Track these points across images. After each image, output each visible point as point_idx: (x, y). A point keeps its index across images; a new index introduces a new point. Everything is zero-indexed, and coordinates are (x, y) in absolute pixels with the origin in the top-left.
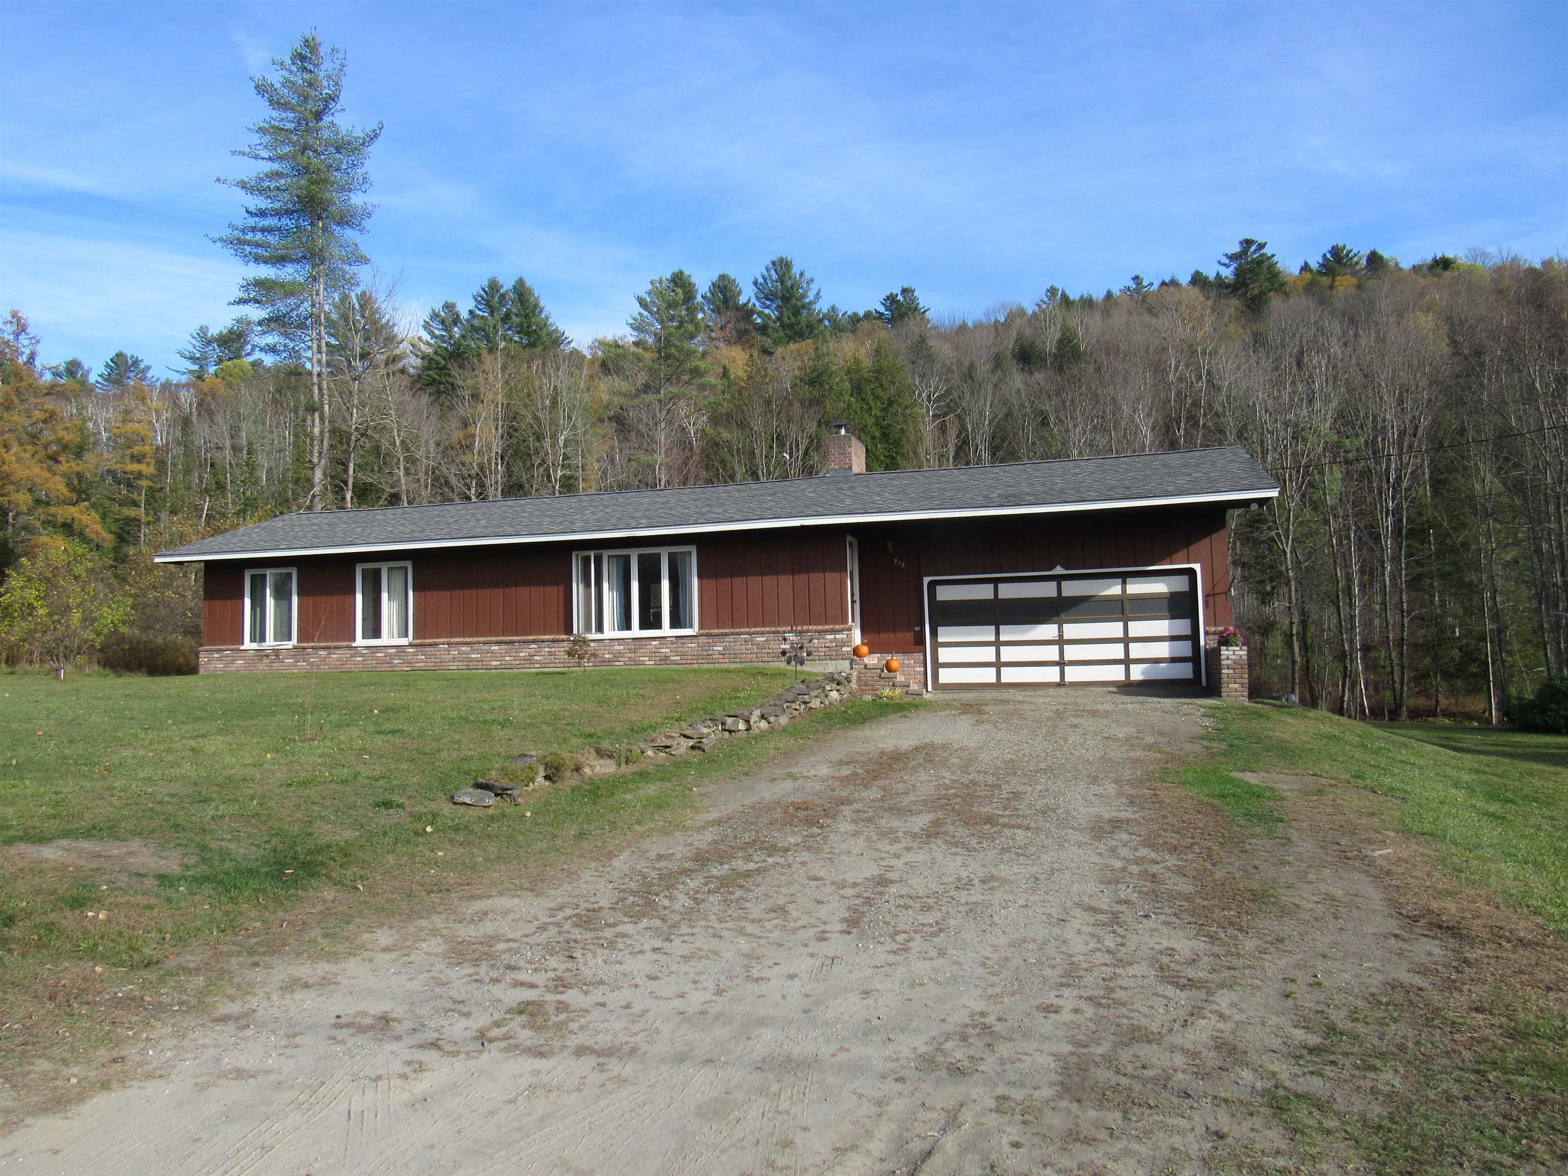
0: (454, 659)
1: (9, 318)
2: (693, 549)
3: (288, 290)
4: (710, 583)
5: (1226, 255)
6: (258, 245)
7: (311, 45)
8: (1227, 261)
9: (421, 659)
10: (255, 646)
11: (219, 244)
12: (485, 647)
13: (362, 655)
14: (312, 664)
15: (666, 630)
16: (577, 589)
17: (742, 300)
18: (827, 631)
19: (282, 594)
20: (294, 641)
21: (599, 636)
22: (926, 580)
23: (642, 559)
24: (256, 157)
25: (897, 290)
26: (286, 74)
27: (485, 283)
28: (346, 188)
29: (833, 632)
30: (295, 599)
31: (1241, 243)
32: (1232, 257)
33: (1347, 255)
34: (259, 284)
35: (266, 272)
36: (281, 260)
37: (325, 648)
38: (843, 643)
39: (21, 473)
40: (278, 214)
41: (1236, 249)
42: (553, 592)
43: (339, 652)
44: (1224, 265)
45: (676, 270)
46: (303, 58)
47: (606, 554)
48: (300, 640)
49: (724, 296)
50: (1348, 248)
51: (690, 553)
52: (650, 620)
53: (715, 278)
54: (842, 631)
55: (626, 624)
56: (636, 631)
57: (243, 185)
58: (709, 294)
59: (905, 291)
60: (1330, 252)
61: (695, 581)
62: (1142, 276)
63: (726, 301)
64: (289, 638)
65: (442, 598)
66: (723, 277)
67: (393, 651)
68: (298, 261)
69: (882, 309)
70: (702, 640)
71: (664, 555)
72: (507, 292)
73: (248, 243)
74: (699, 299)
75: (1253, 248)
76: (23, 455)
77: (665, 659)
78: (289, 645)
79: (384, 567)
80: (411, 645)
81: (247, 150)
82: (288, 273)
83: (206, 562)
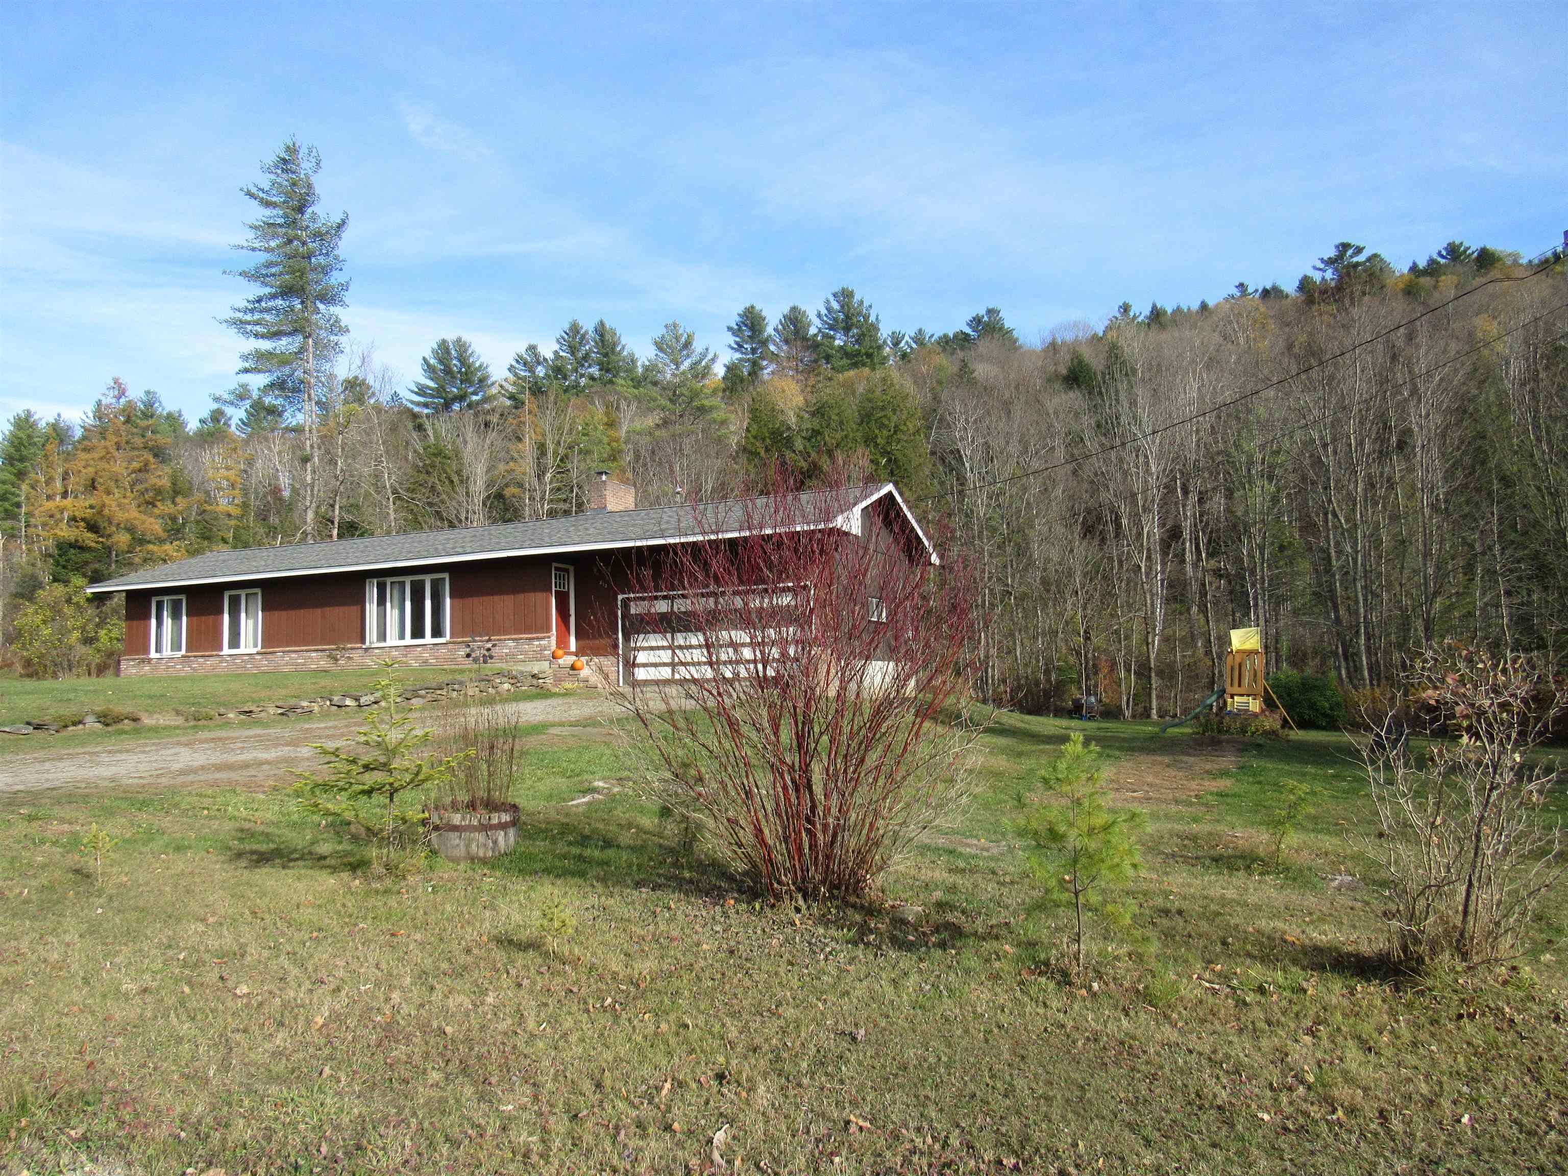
0: (287, 664)
1: (112, 384)
2: (446, 576)
3: (283, 360)
4: (458, 602)
5: (1322, 260)
6: (257, 323)
7: (292, 150)
8: (1322, 266)
9: (265, 664)
10: (158, 656)
11: (225, 325)
12: (308, 654)
13: (227, 661)
14: (193, 669)
15: (428, 639)
16: (372, 609)
17: (813, 331)
18: (533, 639)
19: (176, 616)
20: (183, 652)
21: (382, 645)
22: (620, 597)
23: (413, 583)
24: (254, 249)
25: (982, 312)
26: (273, 177)
27: (567, 327)
28: (325, 270)
29: (538, 639)
30: (184, 618)
31: (1337, 247)
32: (1330, 262)
33: (1465, 251)
34: (260, 356)
35: (265, 345)
36: (275, 335)
37: (202, 656)
38: (545, 648)
39: (120, 516)
40: (273, 297)
41: (1332, 253)
42: (354, 610)
43: (212, 659)
44: (1320, 269)
45: (748, 305)
46: (285, 161)
47: (389, 581)
48: (188, 649)
49: (795, 326)
50: (1466, 244)
51: (444, 579)
52: (418, 632)
53: (786, 310)
54: (544, 638)
55: (402, 636)
56: (408, 641)
57: (243, 274)
58: (780, 327)
59: (990, 312)
60: (1446, 249)
61: (448, 601)
62: (1246, 283)
63: (797, 332)
64: (180, 650)
65: (282, 617)
66: (794, 309)
67: (247, 658)
68: (290, 334)
69: (968, 330)
70: (450, 647)
71: (428, 580)
72: (586, 332)
73: (249, 323)
74: (770, 330)
75: (1350, 252)
76: (123, 501)
77: (426, 662)
78: (179, 654)
79: (243, 593)
80: (258, 653)
81: (245, 244)
82: (284, 344)
83: (127, 591)
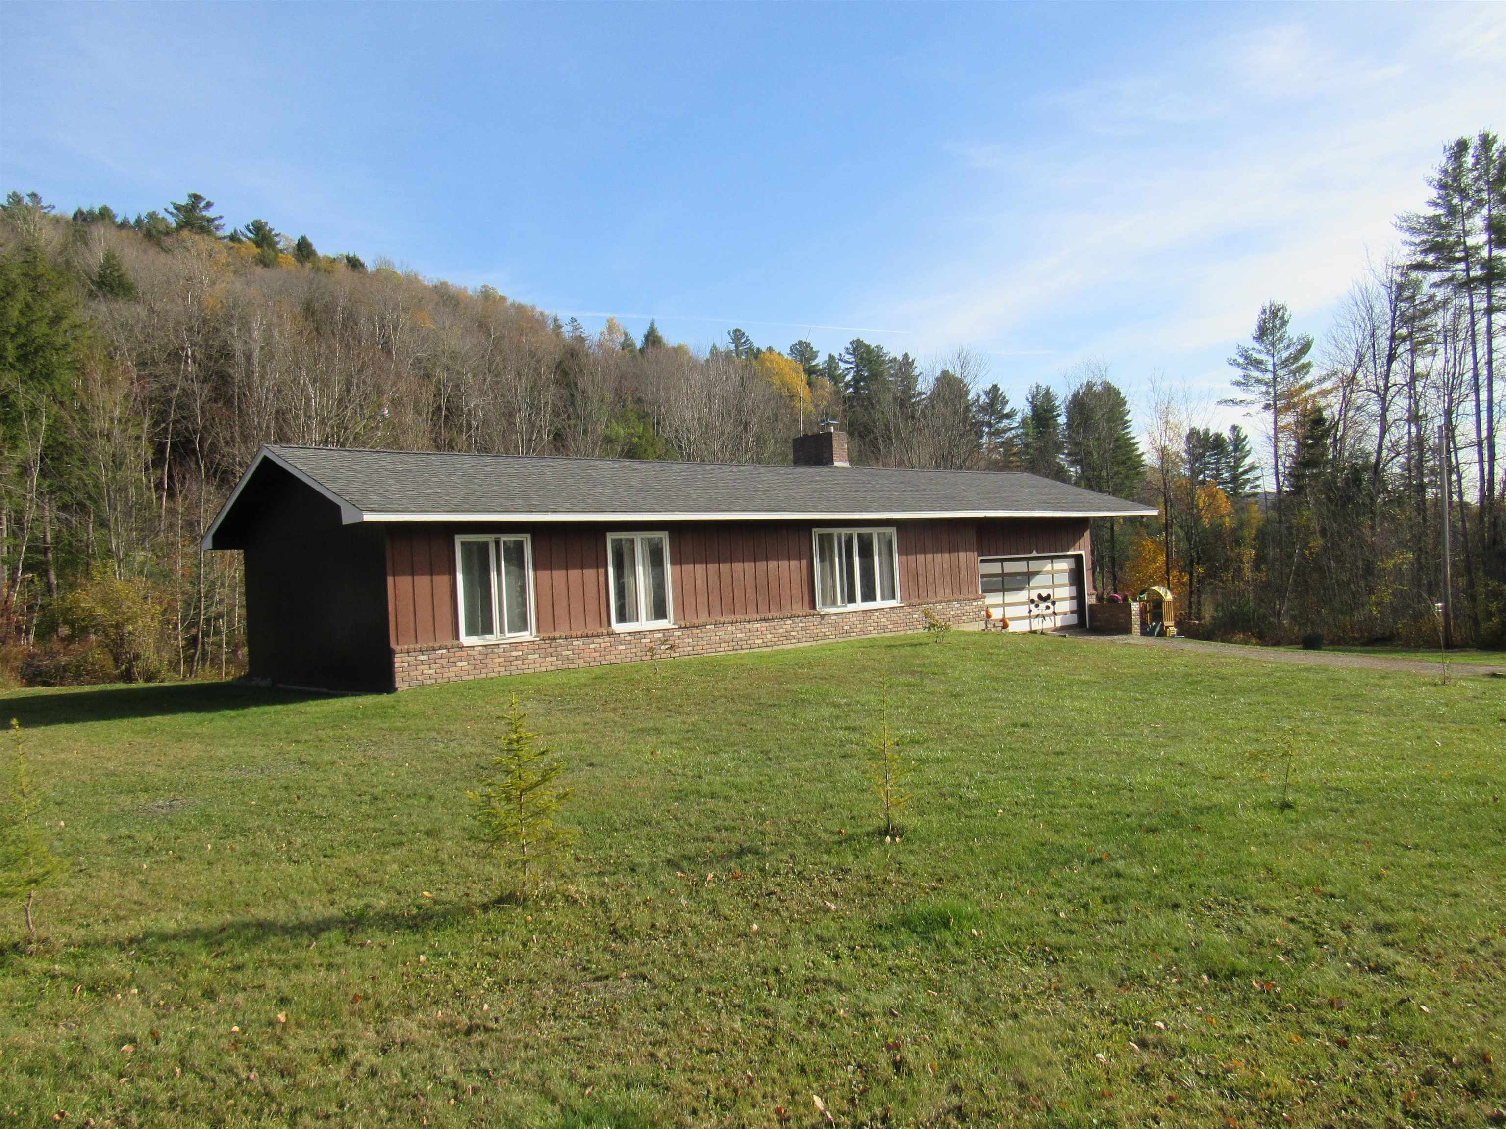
0: (721, 641)
2: (894, 531)
9: (688, 643)
10: (476, 640)
12: (748, 626)
14: (563, 659)
15: (880, 602)
16: (817, 565)
18: (972, 599)
20: (533, 630)
23: (860, 536)
29: (975, 599)
30: (530, 576)
38: (981, 609)
42: (797, 568)
43: (597, 640)
47: (835, 532)
52: (869, 595)
55: (852, 599)
56: (860, 604)
64: (525, 628)
67: (660, 635)
71: (874, 533)
77: (884, 628)
78: (526, 636)
79: (638, 537)
